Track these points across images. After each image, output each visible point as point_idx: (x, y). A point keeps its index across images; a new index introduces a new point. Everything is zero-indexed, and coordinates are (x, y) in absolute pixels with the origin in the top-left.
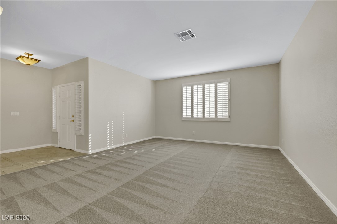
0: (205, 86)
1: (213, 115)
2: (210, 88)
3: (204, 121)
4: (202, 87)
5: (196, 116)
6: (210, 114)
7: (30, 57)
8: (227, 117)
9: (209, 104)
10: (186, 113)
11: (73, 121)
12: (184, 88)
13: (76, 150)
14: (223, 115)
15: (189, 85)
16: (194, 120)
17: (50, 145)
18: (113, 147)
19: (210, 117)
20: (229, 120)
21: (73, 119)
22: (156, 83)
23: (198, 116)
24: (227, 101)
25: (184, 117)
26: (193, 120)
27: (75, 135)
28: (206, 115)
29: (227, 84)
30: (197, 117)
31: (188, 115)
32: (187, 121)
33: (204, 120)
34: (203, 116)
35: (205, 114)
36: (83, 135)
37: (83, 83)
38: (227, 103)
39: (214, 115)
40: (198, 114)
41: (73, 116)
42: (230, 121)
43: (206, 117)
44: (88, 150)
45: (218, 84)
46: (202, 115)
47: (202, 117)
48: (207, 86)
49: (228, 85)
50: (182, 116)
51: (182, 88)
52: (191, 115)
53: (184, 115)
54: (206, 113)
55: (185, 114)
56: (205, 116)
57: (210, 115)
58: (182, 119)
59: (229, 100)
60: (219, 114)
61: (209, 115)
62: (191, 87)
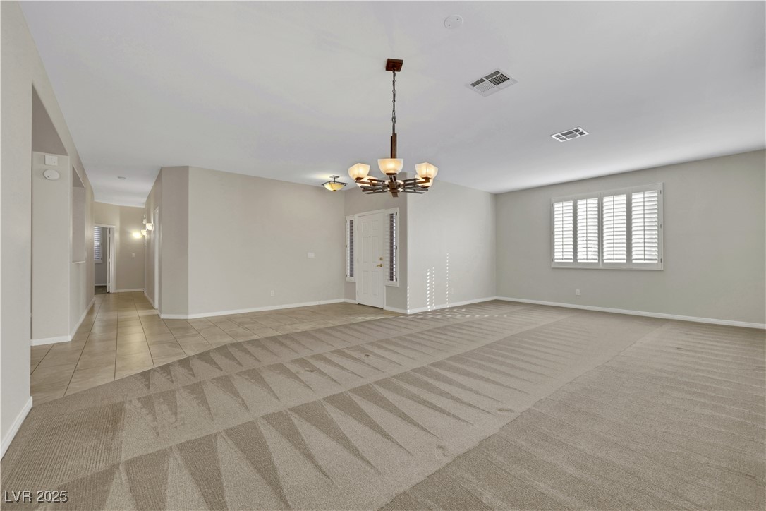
0: (602, 200)
1: (621, 257)
2: (615, 204)
3: (601, 269)
4: (597, 201)
5: (584, 259)
6: (615, 254)
7: (337, 180)
8: (657, 262)
9: (614, 232)
10: (562, 253)
11: (381, 266)
12: (556, 206)
13: (386, 308)
14: (646, 257)
15: (567, 200)
16: (580, 267)
17: (342, 300)
18: (434, 308)
19: (616, 261)
20: (660, 267)
21: (381, 262)
22: (497, 197)
23: (587, 259)
24: (657, 228)
25: (556, 261)
26: (576, 268)
27: (385, 287)
28: (605, 258)
29: (656, 194)
30: (585, 261)
31: (565, 257)
32: (563, 268)
33: (601, 267)
34: (599, 260)
35: (603, 256)
36: (398, 285)
37: (397, 210)
38: (657, 232)
39: (625, 257)
40: (587, 255)
41: (381, 259)
42: (662, 269)
43: (605, 261)
44: (406, 309)
45: (634, 196)
46: (597, 257)
47: (597, 261)
48: (607, 201)
49: (658, 197)
50: (553, 260)
51: (553, 205)
52: (572, 257)
53: (556, 257)
54: (605, 254)
55: (558, 256)
56: (603, 260)
57: (616, 257)
58: (552, 266)
59: (660, 226)
60: (637, 256)
61: (612, 257)
62: (572, 204)
